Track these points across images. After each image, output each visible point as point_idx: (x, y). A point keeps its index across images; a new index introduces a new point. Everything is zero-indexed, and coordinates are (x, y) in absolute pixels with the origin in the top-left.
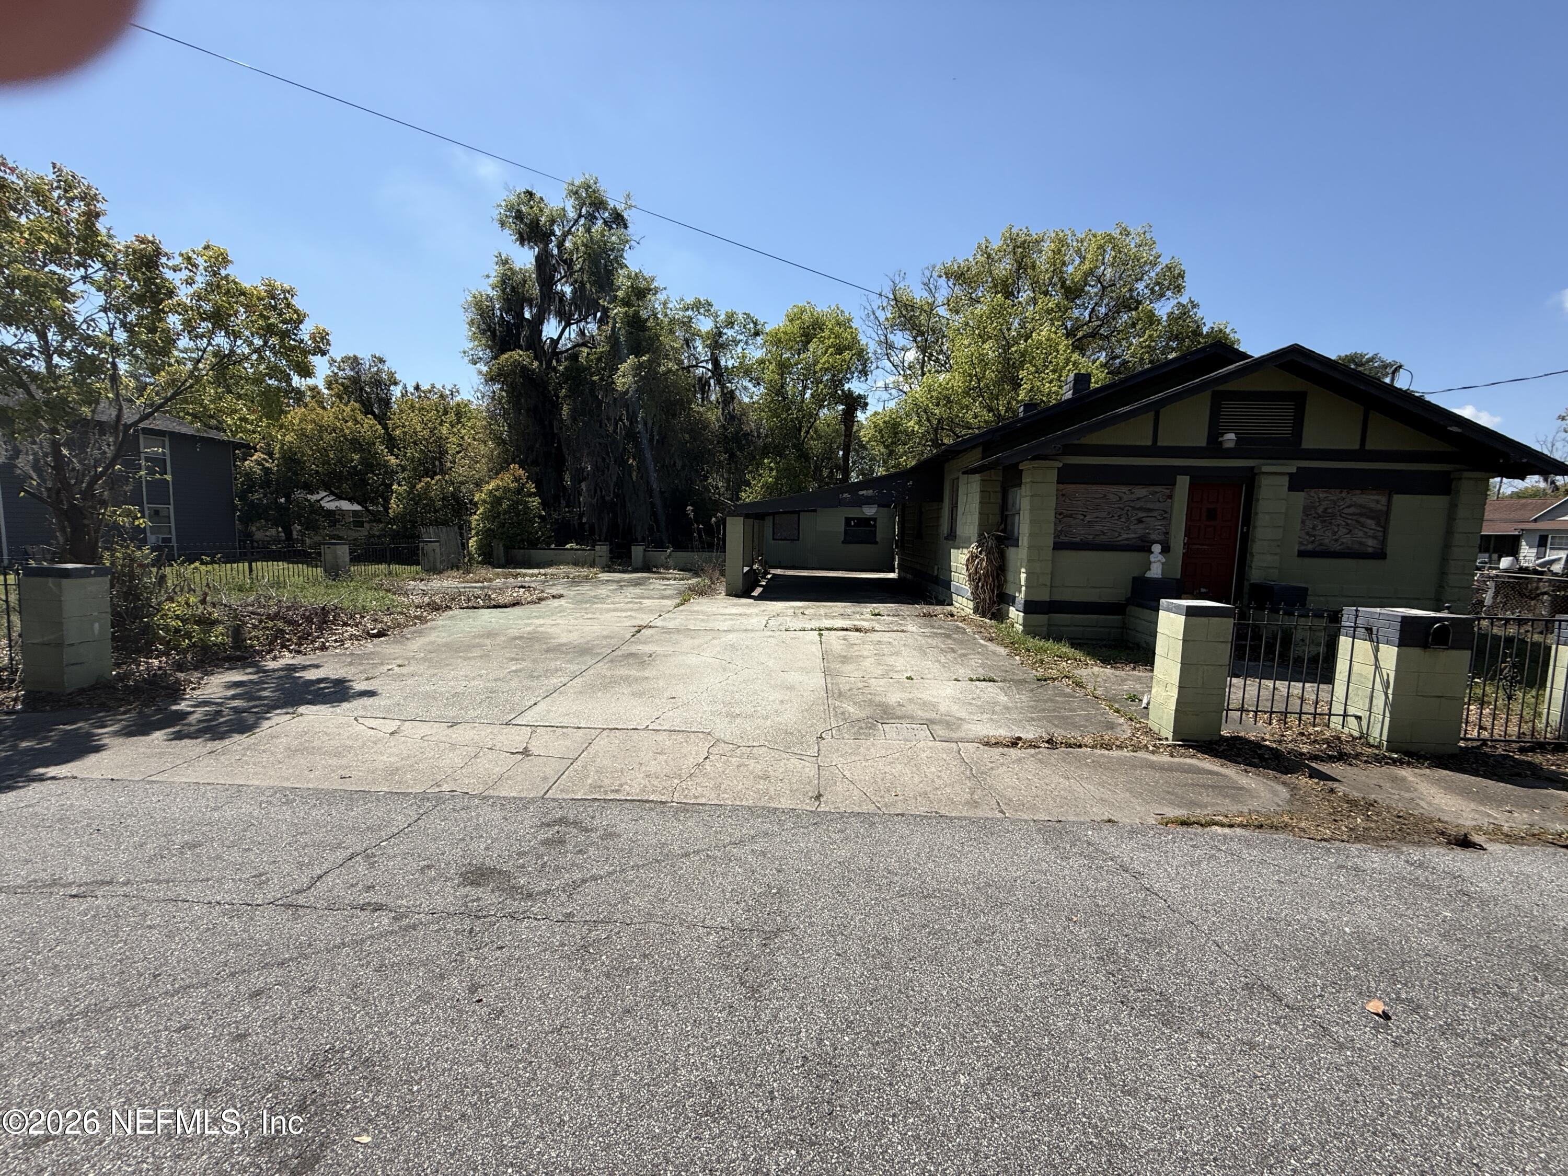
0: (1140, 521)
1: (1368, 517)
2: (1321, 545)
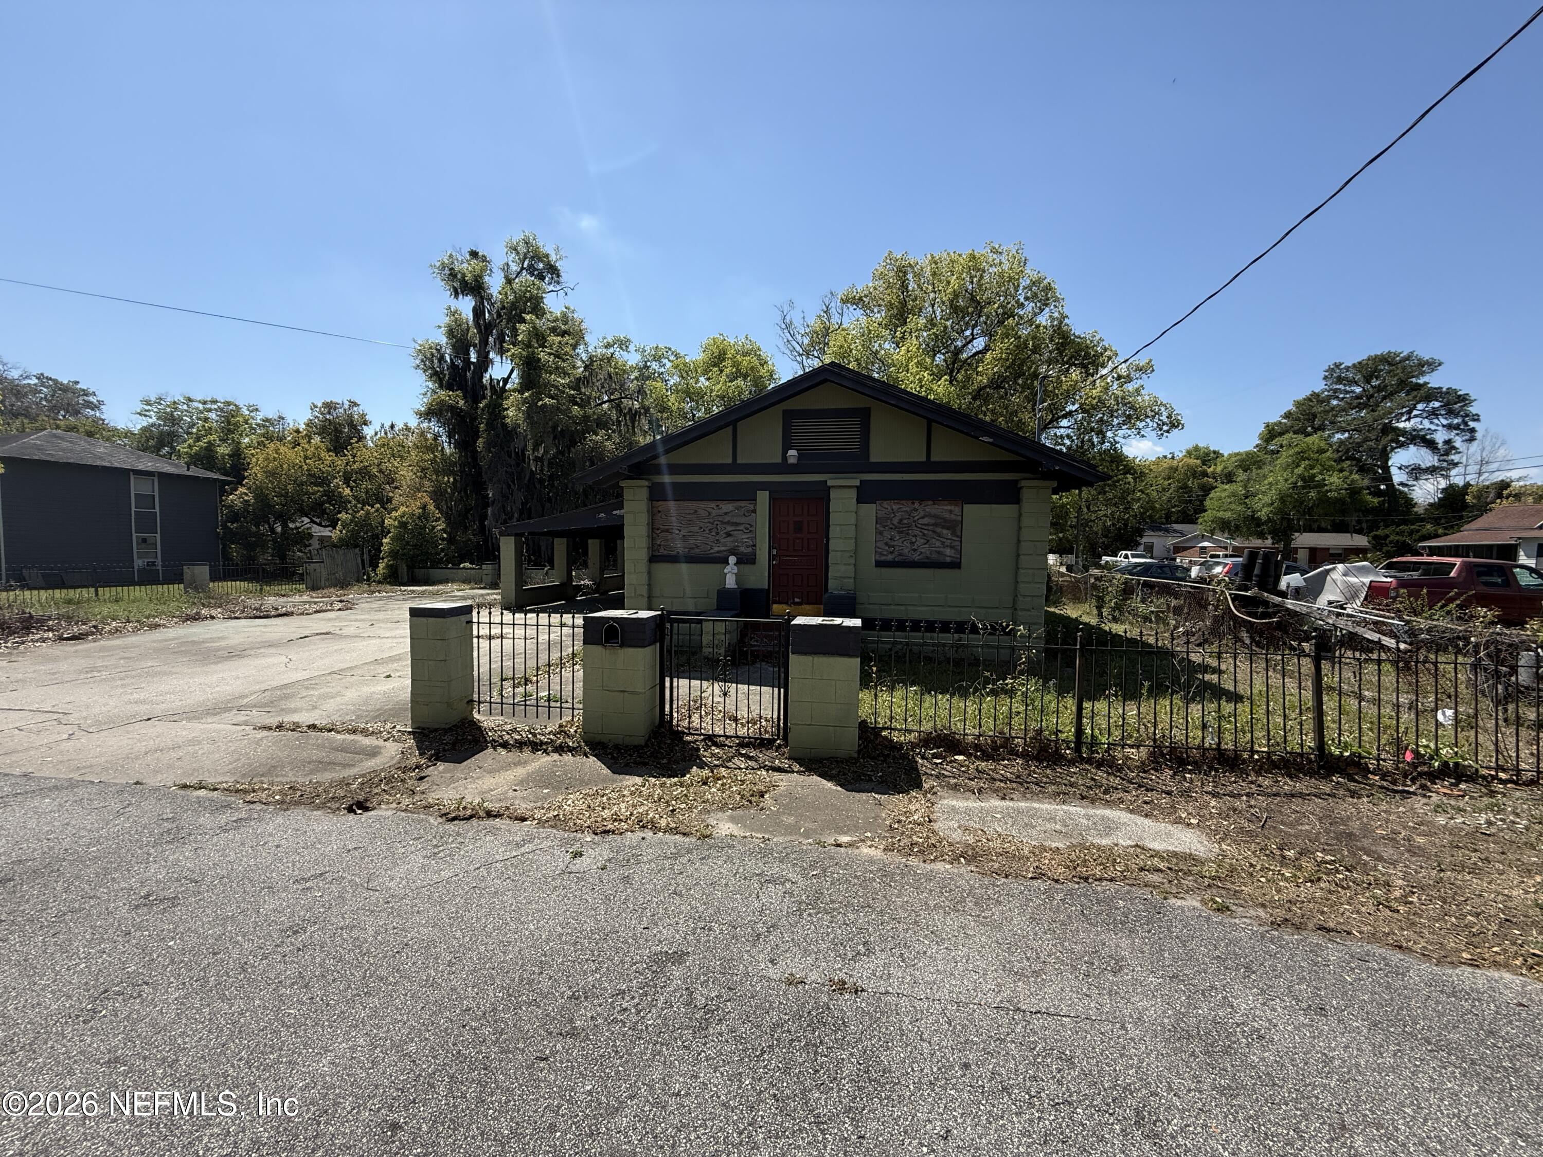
0: (728, 535)
1: (943, 527)
2: (900, 555)
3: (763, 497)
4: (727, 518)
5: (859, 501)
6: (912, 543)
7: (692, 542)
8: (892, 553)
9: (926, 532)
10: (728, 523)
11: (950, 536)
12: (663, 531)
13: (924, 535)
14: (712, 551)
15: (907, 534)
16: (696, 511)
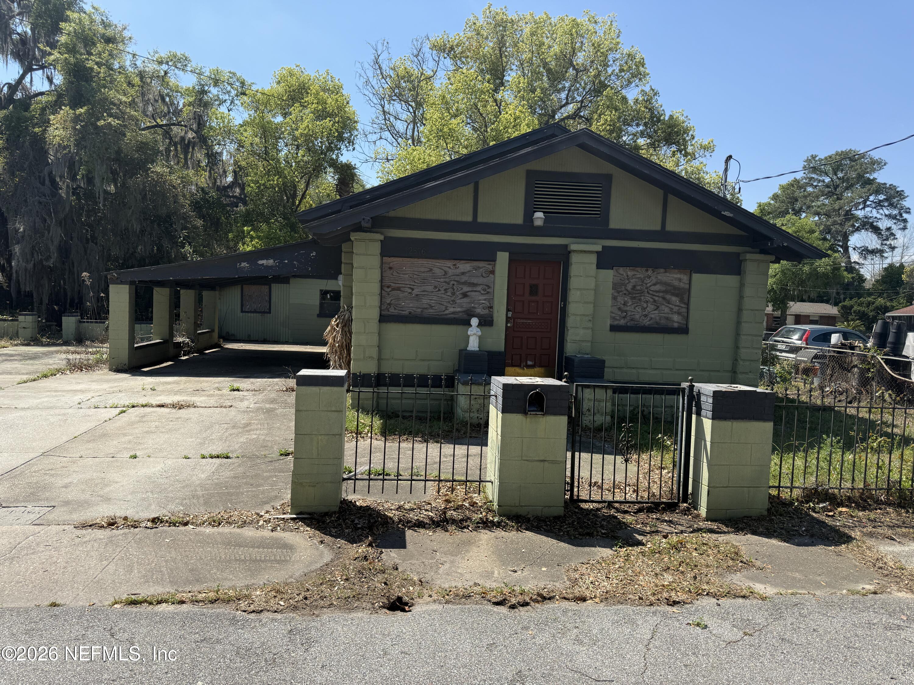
0: (465, 295)
1: (673, 294)
2: (632, 320)
3: (503, 258)
4: (464, 278)
5: (600, 266)
6: (644, 309)
7: (425, 301)
8: (624, 317)
9: (656, 298)
10: (465, 283)
11: (678, 303)
12: (393, 289)
13: (655, 301)
14: (447, 312)
15: (640, 300)
16: (431, 270)
